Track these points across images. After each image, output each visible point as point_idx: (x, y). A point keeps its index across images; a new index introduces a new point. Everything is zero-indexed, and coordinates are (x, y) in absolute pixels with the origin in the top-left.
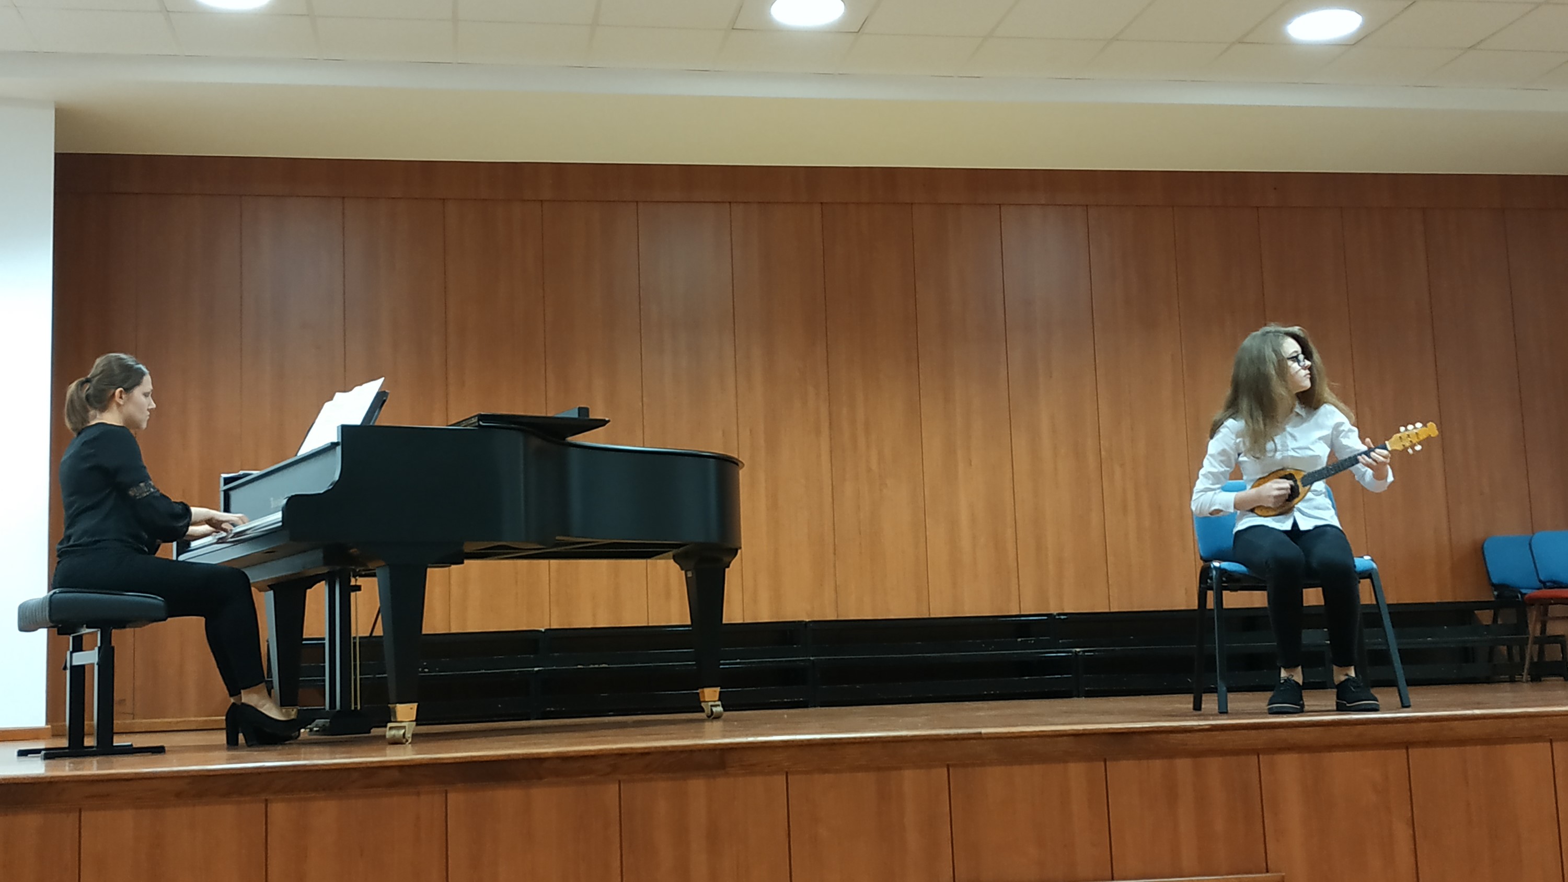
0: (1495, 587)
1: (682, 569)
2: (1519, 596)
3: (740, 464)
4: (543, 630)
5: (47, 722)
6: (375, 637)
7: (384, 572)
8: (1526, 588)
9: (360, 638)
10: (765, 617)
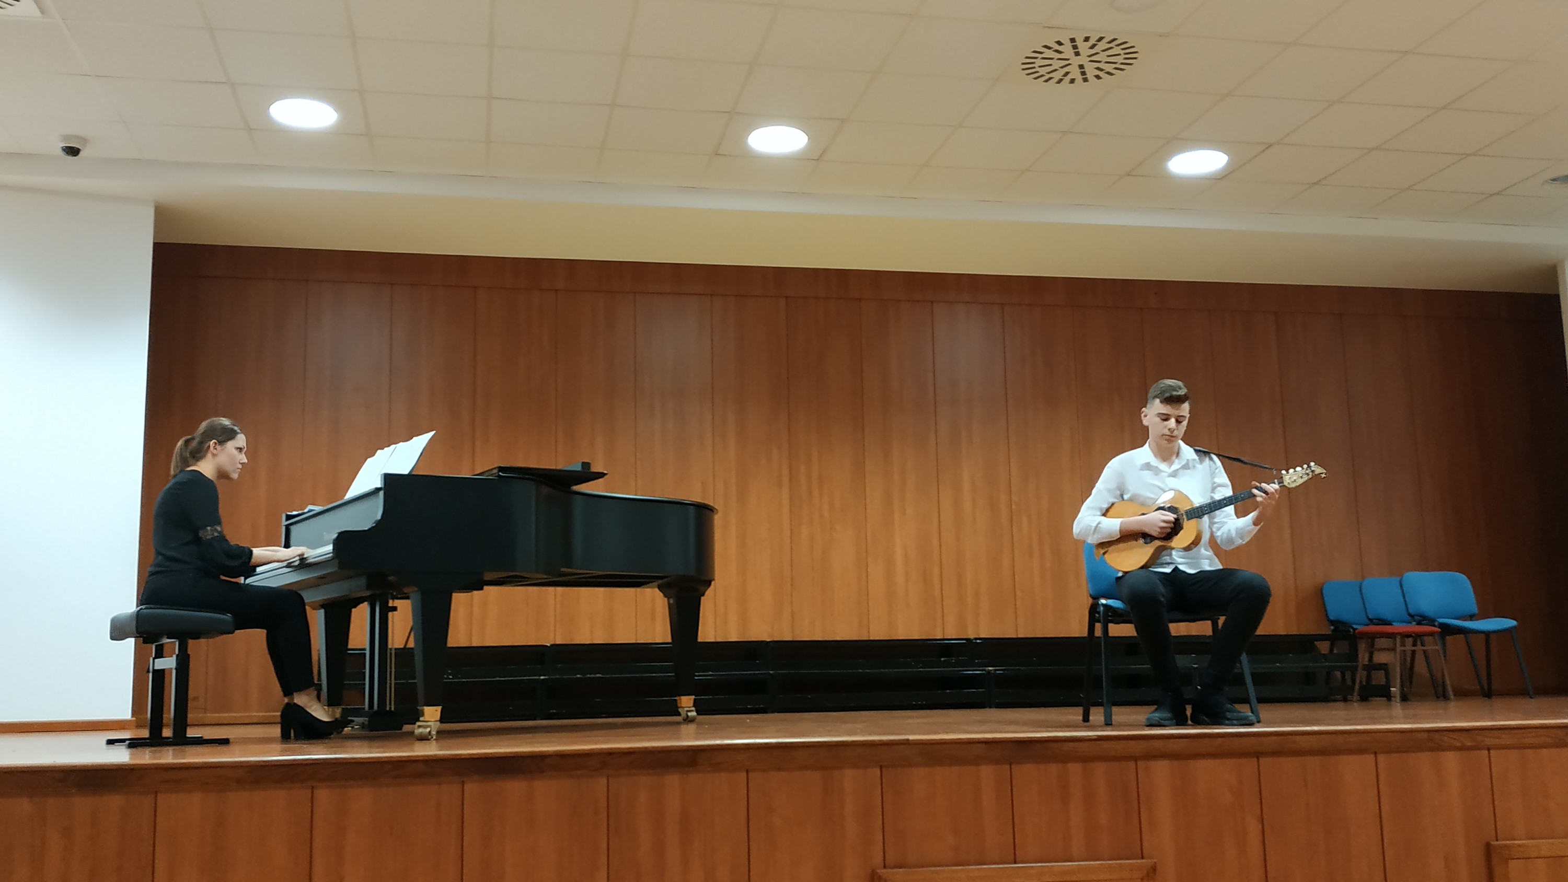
0: (1332, 622)
1: (665, 596)
2: (1351, 630)
3: (715, 511)
4: (549, 645)
5: (133, 715)
6: (408, 648)
7: (416, 596)
8: (1357, 624)
9: (396, 649)
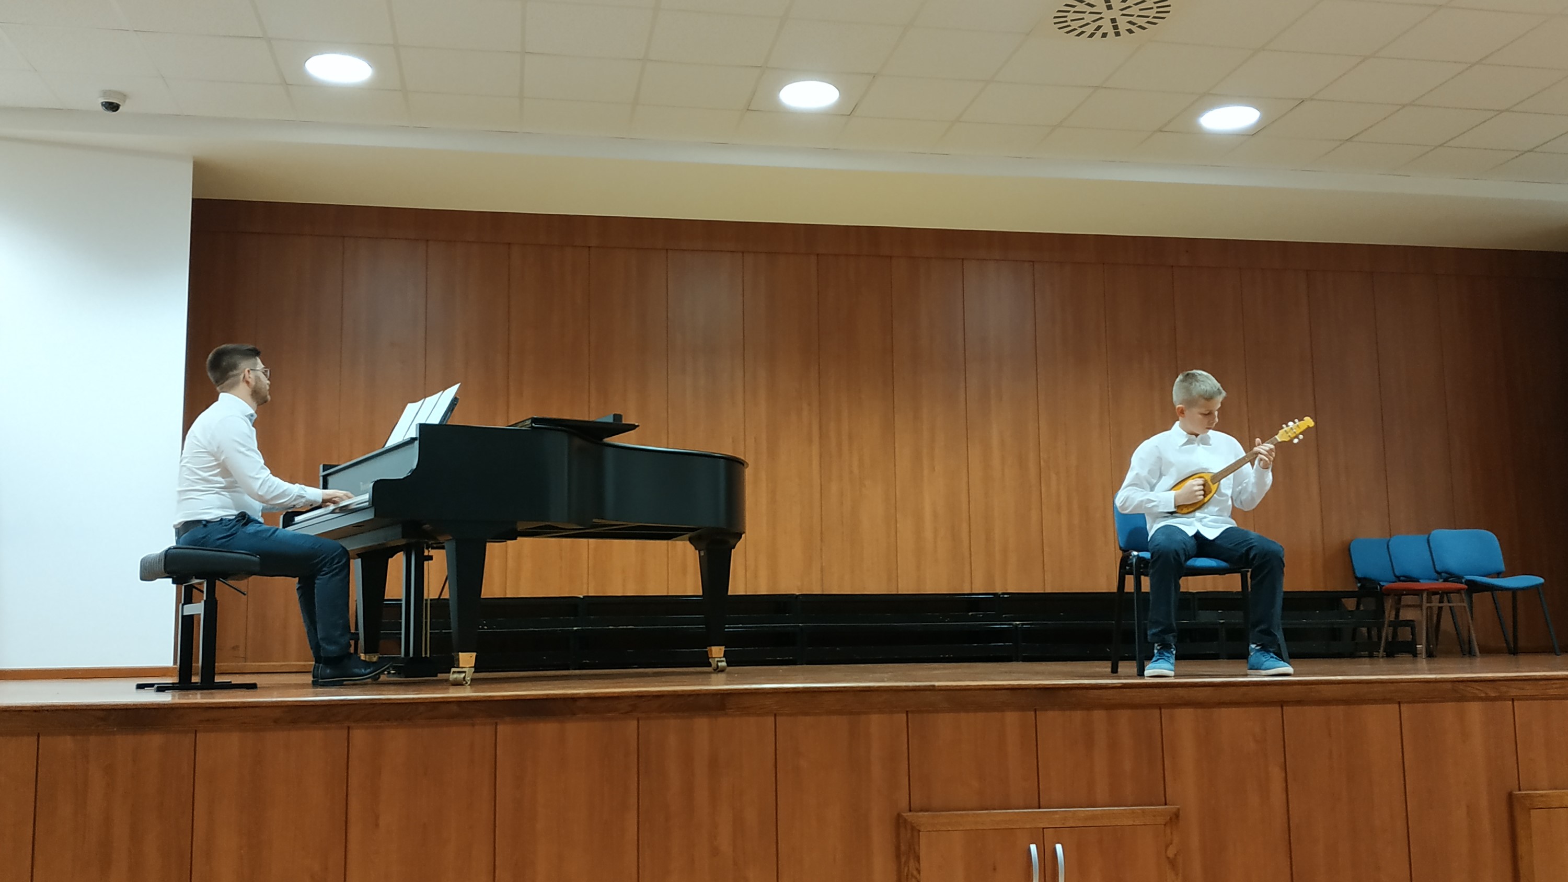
0: (1359, 580)
1: (696, 549)
2: (1378, 587)
3: (746, 465)
4: (581, 596)
5: (176, 663)
6: (443, 599)
7: (451, 545)
8: (1383, 581)
9: (431, 600)
10: (763, 591)
